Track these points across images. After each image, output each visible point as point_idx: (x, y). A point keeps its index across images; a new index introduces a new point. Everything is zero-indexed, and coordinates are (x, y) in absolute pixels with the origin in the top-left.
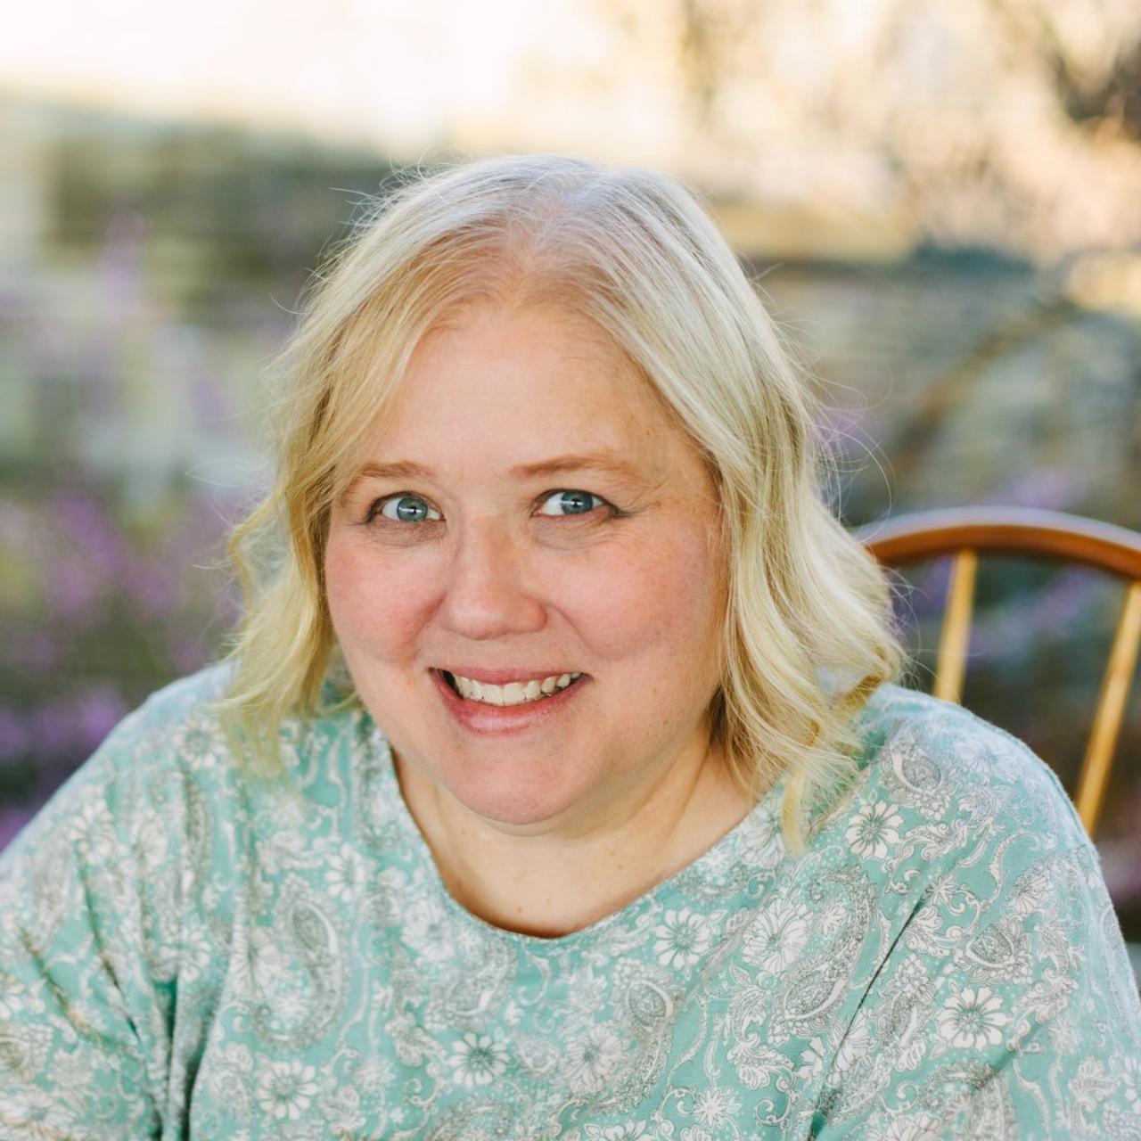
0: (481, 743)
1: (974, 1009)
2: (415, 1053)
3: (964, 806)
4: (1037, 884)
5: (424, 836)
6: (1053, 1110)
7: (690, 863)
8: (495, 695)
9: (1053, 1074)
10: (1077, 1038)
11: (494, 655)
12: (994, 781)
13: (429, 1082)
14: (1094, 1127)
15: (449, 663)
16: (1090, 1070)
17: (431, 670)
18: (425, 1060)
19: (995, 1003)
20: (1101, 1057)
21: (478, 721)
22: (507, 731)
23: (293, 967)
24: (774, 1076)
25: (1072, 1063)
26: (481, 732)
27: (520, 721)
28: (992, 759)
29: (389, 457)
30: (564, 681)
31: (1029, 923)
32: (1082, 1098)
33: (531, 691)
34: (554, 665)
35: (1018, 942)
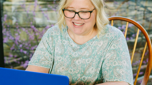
0: (76, 28)
1: (114, 46)
2: (70, 54)
3: (115, 33)
4: (120, 38)
5: (71, 38)
6: (120, 55)
7: (93, 38)
8: (77, 25)
9: (121, 52)
10: (123, 50)
11: (78, 22)
12: (117, 31)
13: (71, 56)
14: (124, 57)
15: (74, 22)
16: (124, 52)
17: (72, 22)
18: (71, 55)
19: (116, 46)
20: (125, 52)
21: (76, 26)
22: (78, 28)
23: (60, 49)
24: (100, 53)
25: (122, 52)
26: (76, 27)
27: (79, 27)
28: (117, 30)
29: (71, 6)
30: (83, 24)
31: (119, 40)
32: (123, 54)
33: (80, 25)
34: (82, 23)
35: (118, 42)
